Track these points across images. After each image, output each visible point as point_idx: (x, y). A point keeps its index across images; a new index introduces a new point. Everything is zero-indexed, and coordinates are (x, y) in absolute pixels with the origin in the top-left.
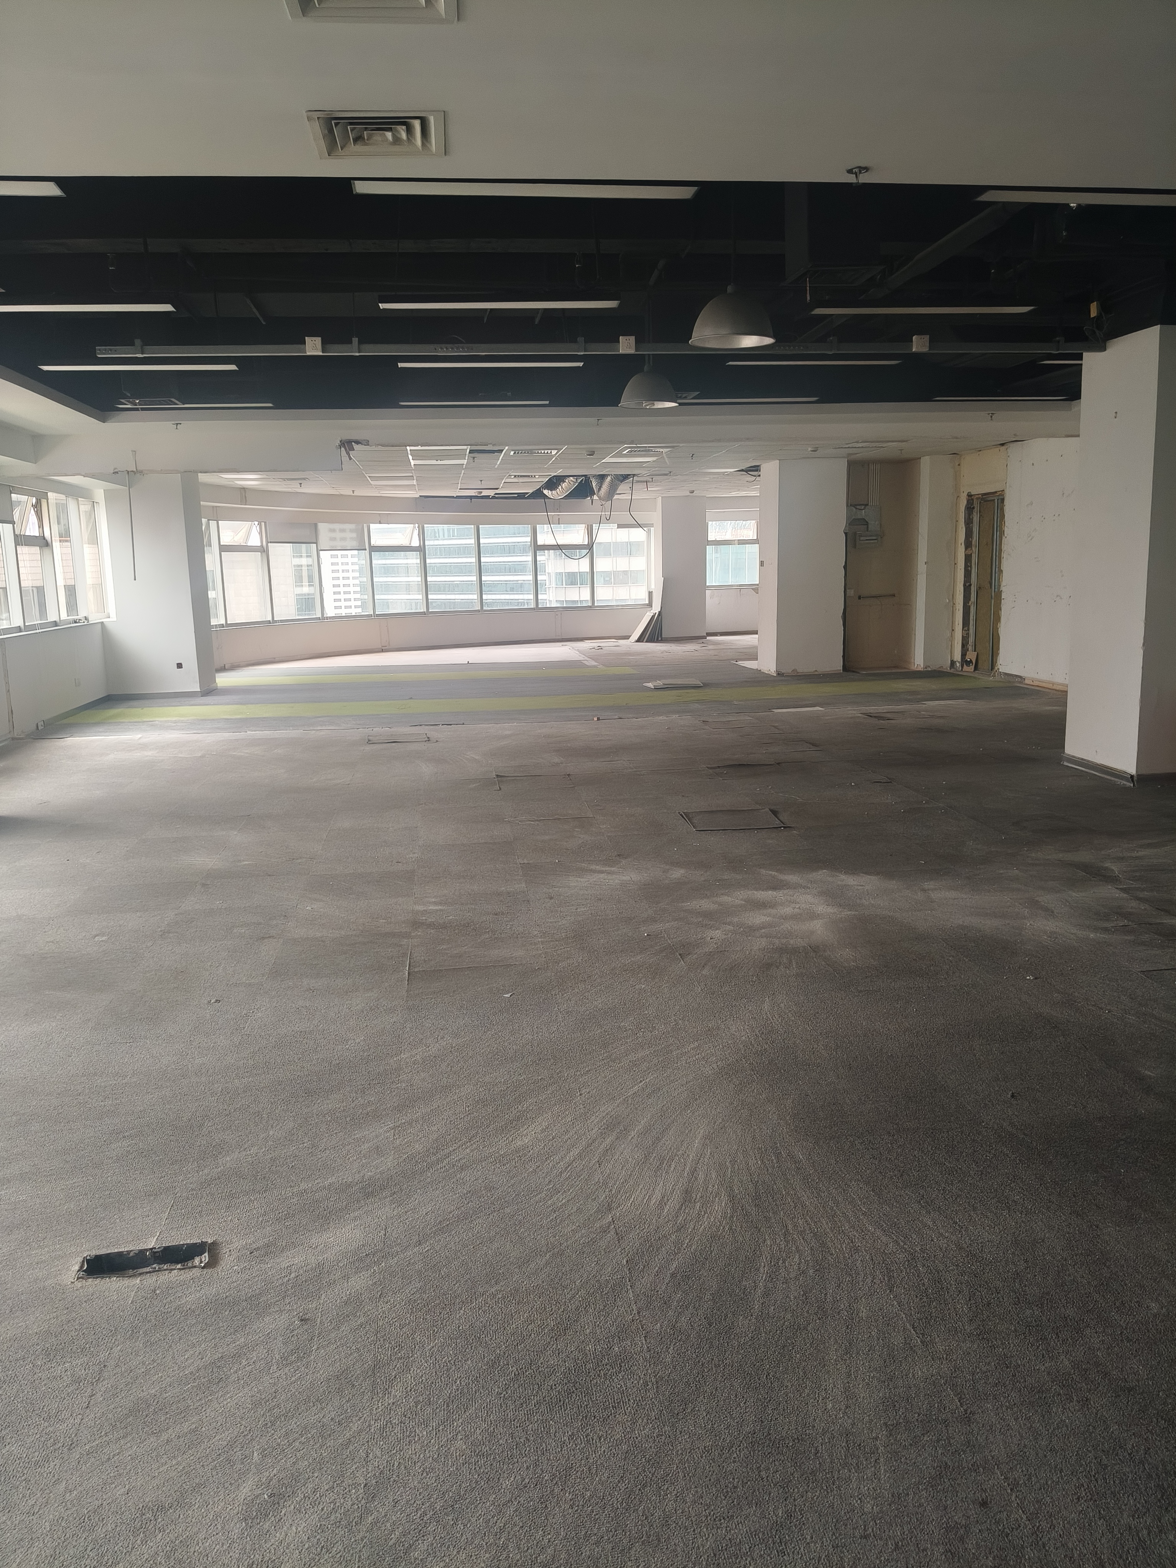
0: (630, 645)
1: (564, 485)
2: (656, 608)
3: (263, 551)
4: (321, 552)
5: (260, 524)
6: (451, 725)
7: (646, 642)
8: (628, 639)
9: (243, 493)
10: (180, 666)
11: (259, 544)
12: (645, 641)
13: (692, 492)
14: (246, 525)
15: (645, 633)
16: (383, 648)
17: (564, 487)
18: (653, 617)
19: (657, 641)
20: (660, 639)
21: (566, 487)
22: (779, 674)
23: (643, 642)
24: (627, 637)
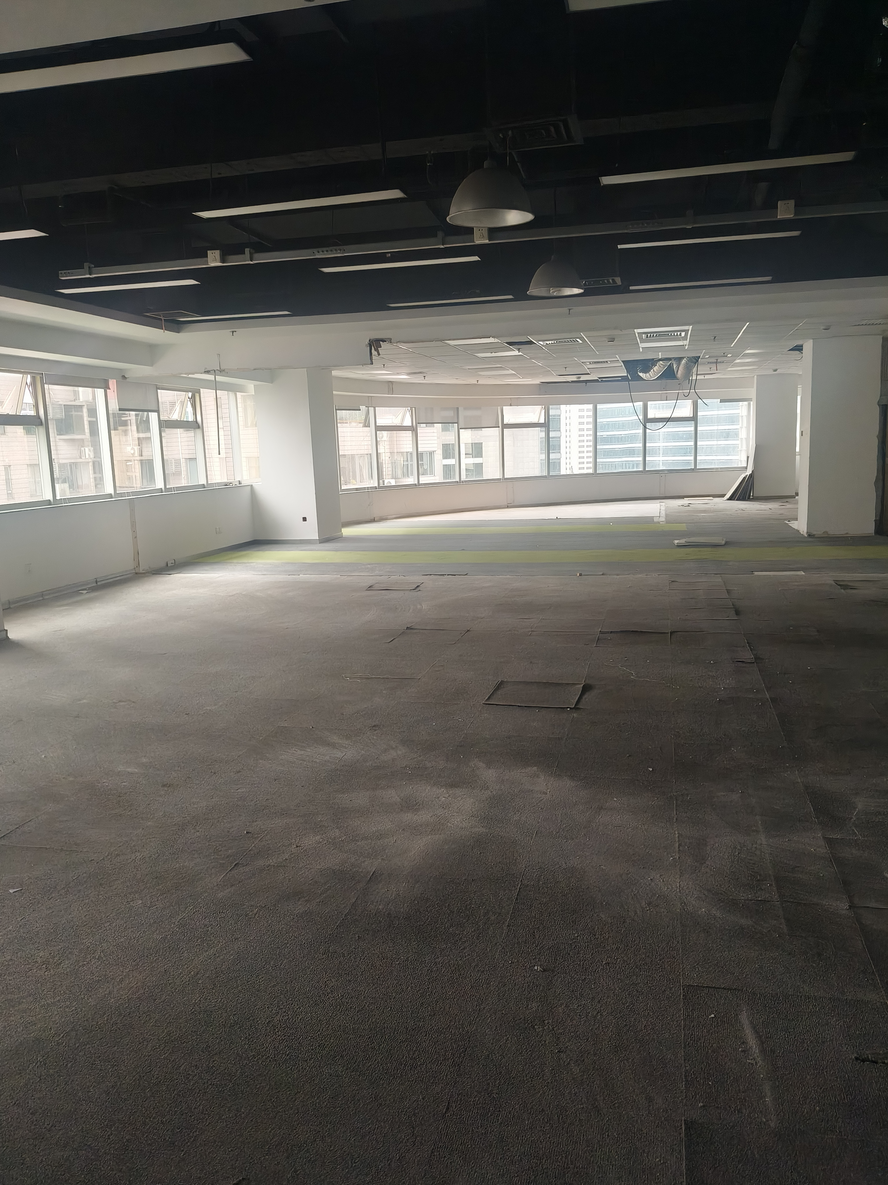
0: (722, 504)
1: (656, 368)
2: (749, 472)
3: (413, 429)
4: (461, 430)
5: (411, 408)
6: (455, 575)
7: (737, 500)
8: (724, 497)
9: (391, 386)
10: (305, 519)
11: (410, 425)
12: (735, 499)
13: (775, 370)
14: (402, 410)
15: (737, 492)
16: (509, 505)
17: (655, 370)
18: (744, 478)
19: (749, 499)
20: (751, 497)
21: (657, 370)
22: (810, 535)
23: (734, 500)
24: (723, 496)
